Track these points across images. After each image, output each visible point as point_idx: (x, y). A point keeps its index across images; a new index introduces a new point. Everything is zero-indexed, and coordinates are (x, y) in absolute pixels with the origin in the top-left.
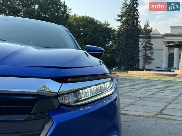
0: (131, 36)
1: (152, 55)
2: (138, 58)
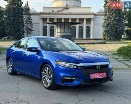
2: (23, 30)
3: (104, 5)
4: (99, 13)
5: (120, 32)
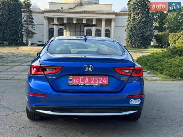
0: (13, 11)
1: (33, 29)
2: (22, 33)
3: (128, 2)
4: (122, 12)
5: (148, 38)
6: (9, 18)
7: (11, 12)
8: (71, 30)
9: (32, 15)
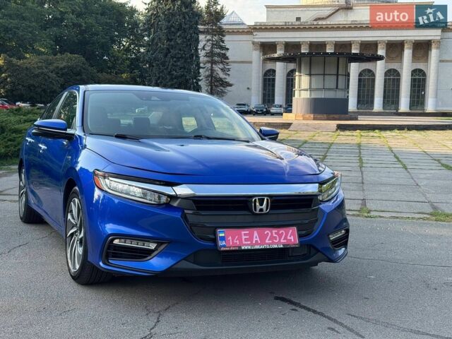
0: (178, 30)
1: (226, 74)
2: (197, 82)
6: (168, 49)
7: (175, 33)
8: (312, 73)
9: (225, 38)
